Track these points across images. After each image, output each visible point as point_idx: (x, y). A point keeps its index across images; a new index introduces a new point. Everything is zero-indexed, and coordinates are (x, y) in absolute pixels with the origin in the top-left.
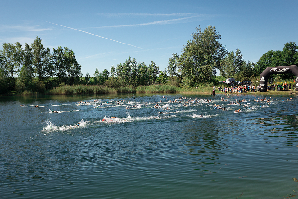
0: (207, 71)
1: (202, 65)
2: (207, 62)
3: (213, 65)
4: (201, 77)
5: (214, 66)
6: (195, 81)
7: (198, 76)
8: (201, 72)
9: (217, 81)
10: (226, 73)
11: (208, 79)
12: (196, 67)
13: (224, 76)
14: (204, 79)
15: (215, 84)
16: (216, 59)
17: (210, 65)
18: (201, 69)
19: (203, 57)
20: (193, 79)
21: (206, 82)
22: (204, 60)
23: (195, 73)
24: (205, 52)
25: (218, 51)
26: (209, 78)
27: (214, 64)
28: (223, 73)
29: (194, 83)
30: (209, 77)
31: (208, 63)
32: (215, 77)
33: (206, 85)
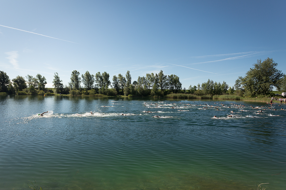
0: (265, 87)
1: (261, 83)
2: (265, 81)
3: (270, 84)
4: (260, 91)
5: (271, 84)
6: (255, 93)
7: (258, 90)
8: (260, 88)
9: (274, 94)
10: (282, 89)
11: (266, 93)
12: (256, 84)
13: (279, 91)
14: (263, 92)
15: (272, 96)
16: (273, 79)
17: (267, 84)
18: (260, 86)
19: (262, 78)
20: (253, 92)
21: (264, 94)
22: (262, 80)
23: (256, 88)
24: (264, 75)
25: (275, 74)
26: (266, 92)
27: (271, 83)
28: (279, 88)
29: (254, 95)
30: (267, 91)
31: (265, 82)
32: (272, 91)
33: (264, 96)
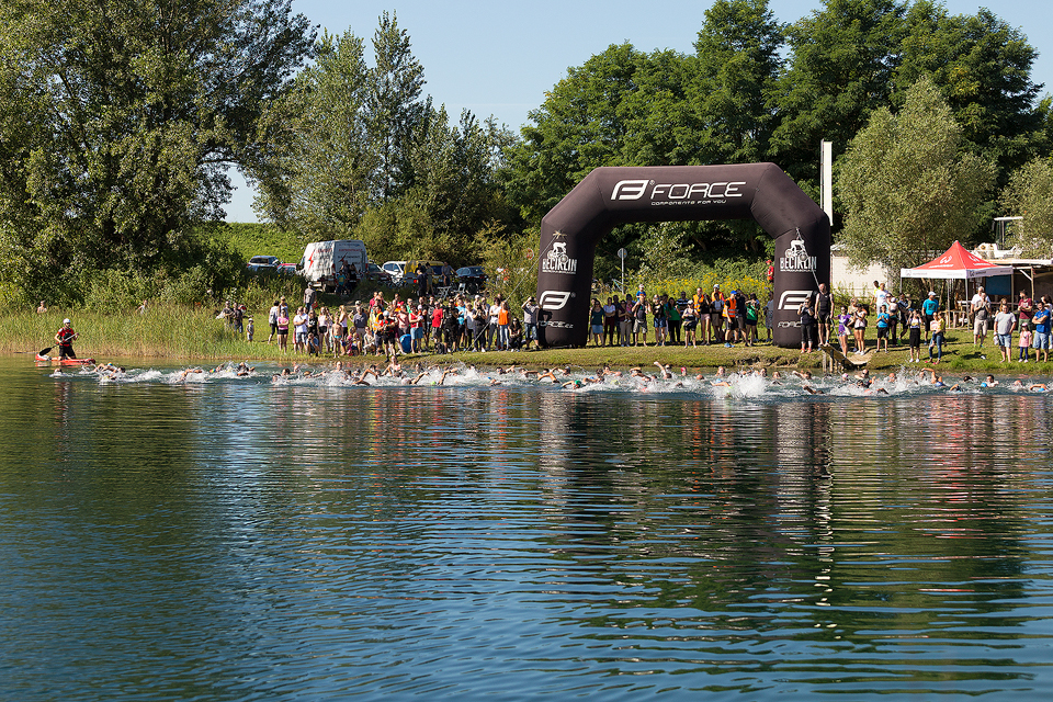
0: (161, 179)
1: (118, 128)
2: (157, 106)
3: (203, 136)
4: (109, 224)
5: (212, 144)
6: (60, 252)
7: (89, 212)
8: (109, 181)
9: (237, 258)
10: (303, 202)
11: (163, 245)
12: (72, 139)
13: (283, 223)
14: (138, 241)
15: (221, 283)
16: (223, 87)
17: (176, 130)
18: (111, 162)
19: (124, 65)
20: (45, 237)
21: (147, 266)
22: (132, 91)
23: (68, 189)
24: (145, 31)
25: (241, 27)
26: (171, 236)
27: (210, 125)
28: (278, 194)
29: (56, 271)
30: (172, 224)
31: (162, 114)
32: (217, 224)
33: (152, 293)
